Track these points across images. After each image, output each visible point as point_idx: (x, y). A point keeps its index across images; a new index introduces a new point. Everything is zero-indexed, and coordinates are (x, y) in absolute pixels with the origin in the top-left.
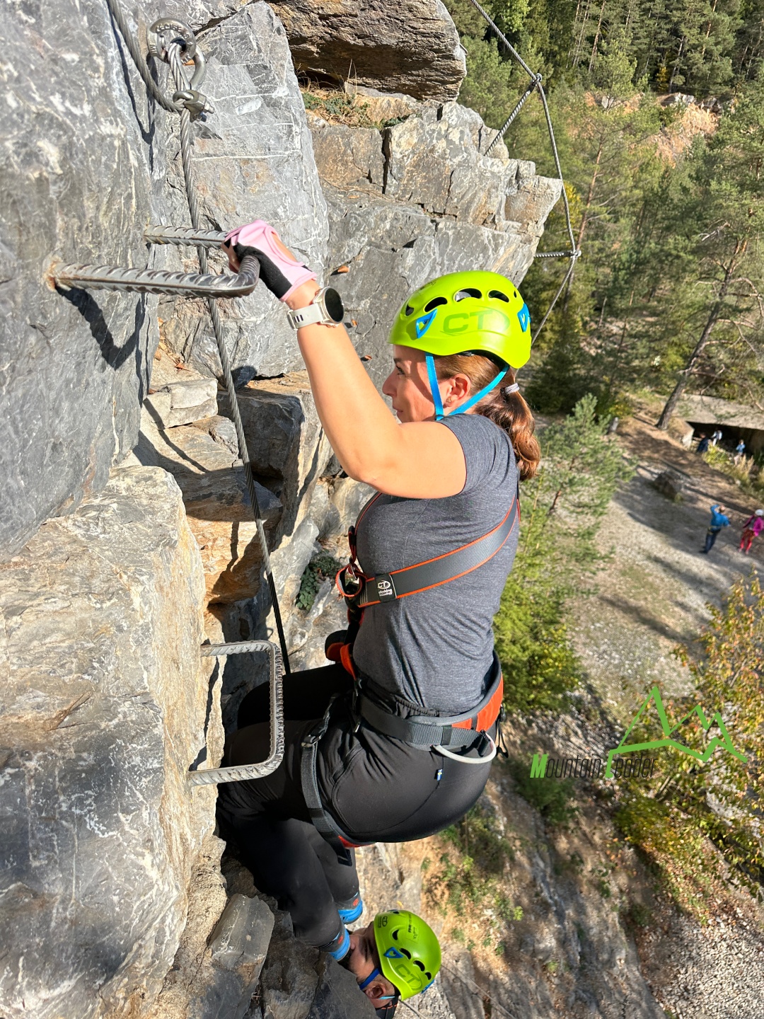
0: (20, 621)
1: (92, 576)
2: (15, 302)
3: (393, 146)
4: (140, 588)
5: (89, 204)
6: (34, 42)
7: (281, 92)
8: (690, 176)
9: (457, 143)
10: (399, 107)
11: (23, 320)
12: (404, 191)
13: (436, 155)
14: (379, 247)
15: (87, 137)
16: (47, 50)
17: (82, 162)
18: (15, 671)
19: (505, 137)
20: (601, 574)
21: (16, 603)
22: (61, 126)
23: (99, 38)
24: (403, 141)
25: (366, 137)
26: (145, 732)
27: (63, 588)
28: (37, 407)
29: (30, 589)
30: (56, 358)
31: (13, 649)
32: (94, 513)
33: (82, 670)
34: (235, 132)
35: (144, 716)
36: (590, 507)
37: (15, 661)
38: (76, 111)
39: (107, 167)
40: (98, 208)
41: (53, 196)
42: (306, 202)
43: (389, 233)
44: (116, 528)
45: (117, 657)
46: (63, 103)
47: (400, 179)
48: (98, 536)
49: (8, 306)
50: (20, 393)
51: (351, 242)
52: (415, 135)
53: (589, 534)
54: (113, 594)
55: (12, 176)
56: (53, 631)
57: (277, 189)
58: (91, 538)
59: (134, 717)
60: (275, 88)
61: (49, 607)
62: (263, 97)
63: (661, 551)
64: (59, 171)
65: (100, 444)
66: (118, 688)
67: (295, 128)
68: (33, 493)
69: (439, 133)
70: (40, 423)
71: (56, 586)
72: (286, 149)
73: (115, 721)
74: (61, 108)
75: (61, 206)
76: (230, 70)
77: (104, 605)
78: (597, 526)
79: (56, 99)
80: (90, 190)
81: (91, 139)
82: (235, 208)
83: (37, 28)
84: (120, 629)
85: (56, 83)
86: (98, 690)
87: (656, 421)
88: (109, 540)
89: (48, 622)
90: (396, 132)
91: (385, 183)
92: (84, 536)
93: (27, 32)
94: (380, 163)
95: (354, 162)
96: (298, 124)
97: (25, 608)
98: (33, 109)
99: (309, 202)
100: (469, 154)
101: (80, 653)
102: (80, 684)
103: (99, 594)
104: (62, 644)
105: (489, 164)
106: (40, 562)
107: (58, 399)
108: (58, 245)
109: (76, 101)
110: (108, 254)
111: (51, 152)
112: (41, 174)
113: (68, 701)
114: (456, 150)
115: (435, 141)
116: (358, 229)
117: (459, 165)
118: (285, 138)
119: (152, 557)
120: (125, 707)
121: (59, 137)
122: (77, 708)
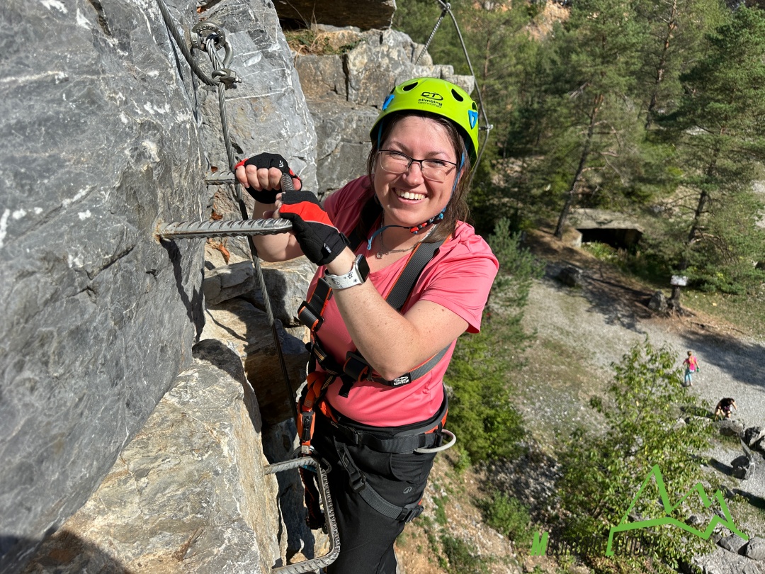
0: (147, 481)
1: (192, 435)
2: (137, 260)
3: (350, 66)
4: (227, 439)
5: (175, 175)
6: (129, 69)
7: (275, 48)
8: (556, 52)
9: (396, 59)
10: (350, 36)
11: (143, 270)
12: (362, 98)
13: (382, 69)
14: (349, 141)
15: (170, 128)
16: (139, 73)
17: (169, 148)
18: (147, 520)
19: (428, 50)
20: (529, 350)
21: (142, 467)
22: (156, 127)
23: (162, 47)
24: (357, 62)
25: (329, 61)
26: (246, 551)
27: (174, 448)
28: (151, 325)
29: (150, 454)
30: (161, 287)
31: (144, 503)
32: (183, 384)
33: (194, 510)
34: (245, 79)
35: (242, 538)
36: (515, 301)
37: (146, 512)
38: (161, 111)
39: (184, 145)
40: (181, 176)
41: (155, 178)
42: (299, 122)
43: (356, 131)
44: (201, 392)
45: (217, 495)
46: (152, 108)
47: (358, 90)
48: (188, 401)
49: (133, 264)
50: (141, 319)
51: (329, 140)
52: (365, 57)
53: (516, 321)
54: (209, 447)
55: (132, 175)
56: (170, 484)
57: (279, 116)
58: (184, 404)
59: (236, 540)
60: (270, 45)
61: (165, 466)
62: (263, 52)
63: (570, 326)
64: (158, 160)
65: (186, 334)
66: (220, 519)
67: (288, 71)
68: (152, 388)
69: (383, 53)
70: (153, 336)
71: (168, 448)
72: (282, 87)
73: (224, 546)
74: (152, 112)
75: (160, 182)
76: (237, 36)
77: (204, 457)
78: (522, 314)
79: (148, 107)
80: (176, 165)
81: (173, 128)
82: (250, 134)
83: (129, 58)
84: (216, 473)
85: (146, 94)
86: (208, 525)
87: (553, 231)
88: (196, 403)
89: (165, 477)
90: (352, 56)
91: (348, 93)
92: (179, 403)
93: (125, 64)
94: (342, 80)
95: (323, 80)
96: (288, 68)
97: (148, 470)
98: (139, 121)
99: (302, 123)
100: (406, 66)
101: (191, 497)
102: (195, 523)
103: (199, 450)
104: (178, 493)
105: (420, 70)
106: (153, 431)
107: (162, 314)
108: (160, 210)
109: (160, 104)
110: (189, 205)
111: (151, 146)
112: (148, 167)
113: (188, 536)
114: (396, 64)
115: (380, 60)
116: (333, 131)
117: (400, 74)
118: (281, 79)
119: (228, 411)
120: (228, 533)
121: (155, 134)
122: (195, 541)
